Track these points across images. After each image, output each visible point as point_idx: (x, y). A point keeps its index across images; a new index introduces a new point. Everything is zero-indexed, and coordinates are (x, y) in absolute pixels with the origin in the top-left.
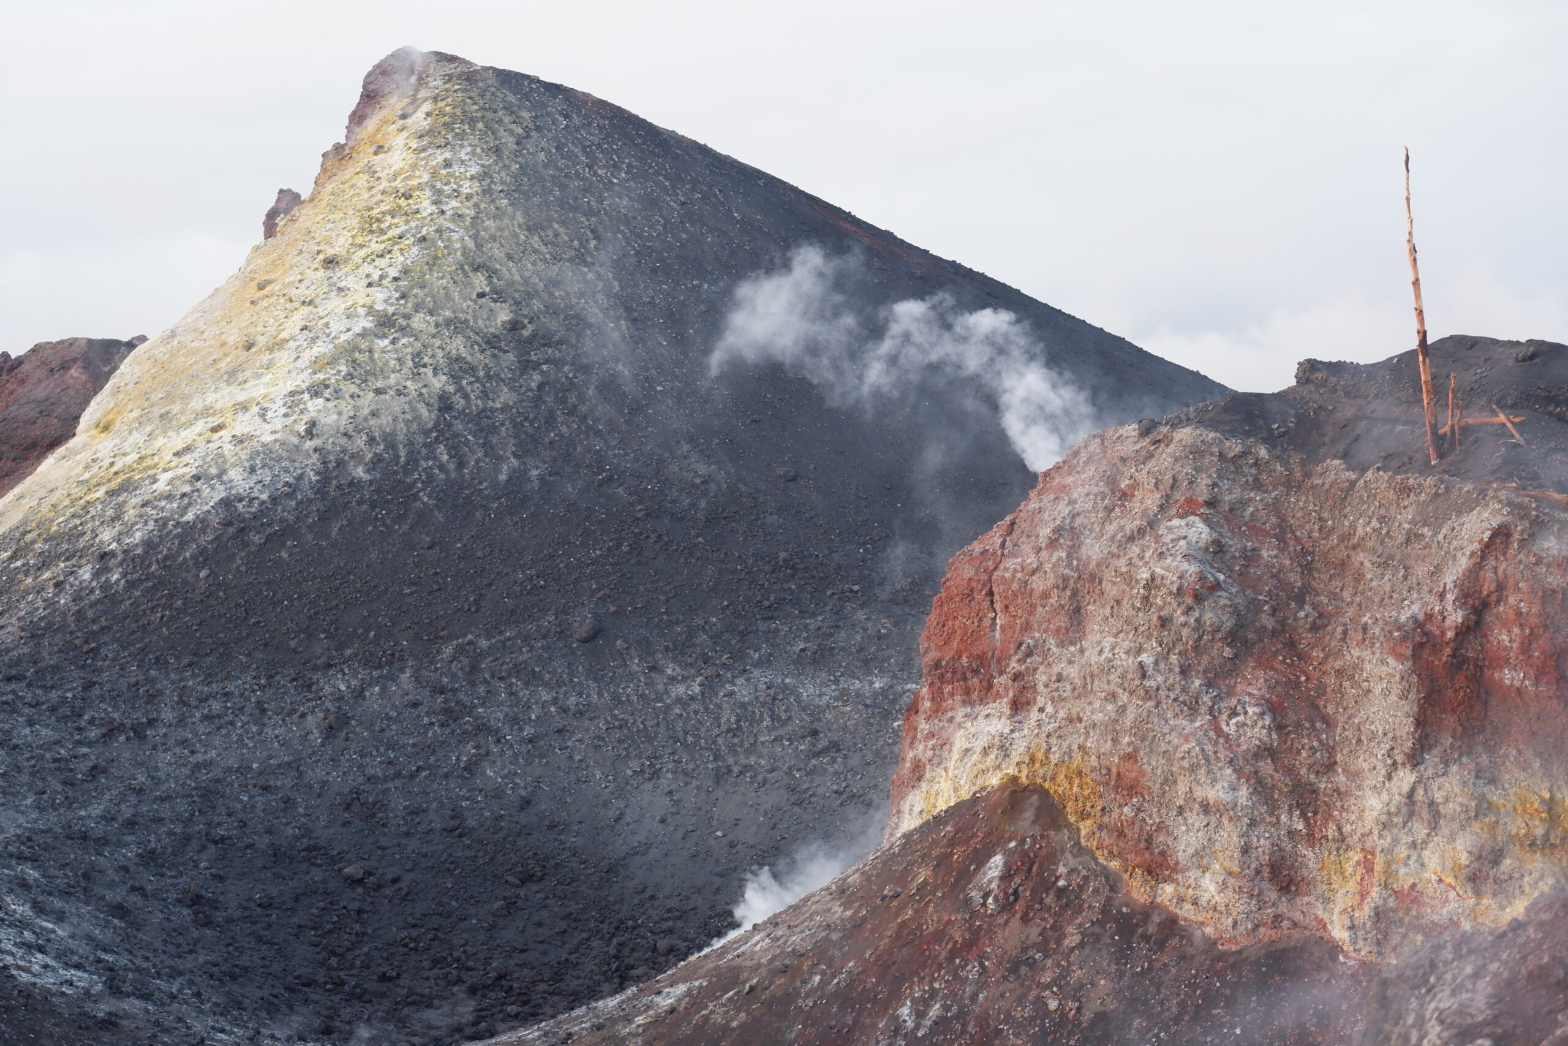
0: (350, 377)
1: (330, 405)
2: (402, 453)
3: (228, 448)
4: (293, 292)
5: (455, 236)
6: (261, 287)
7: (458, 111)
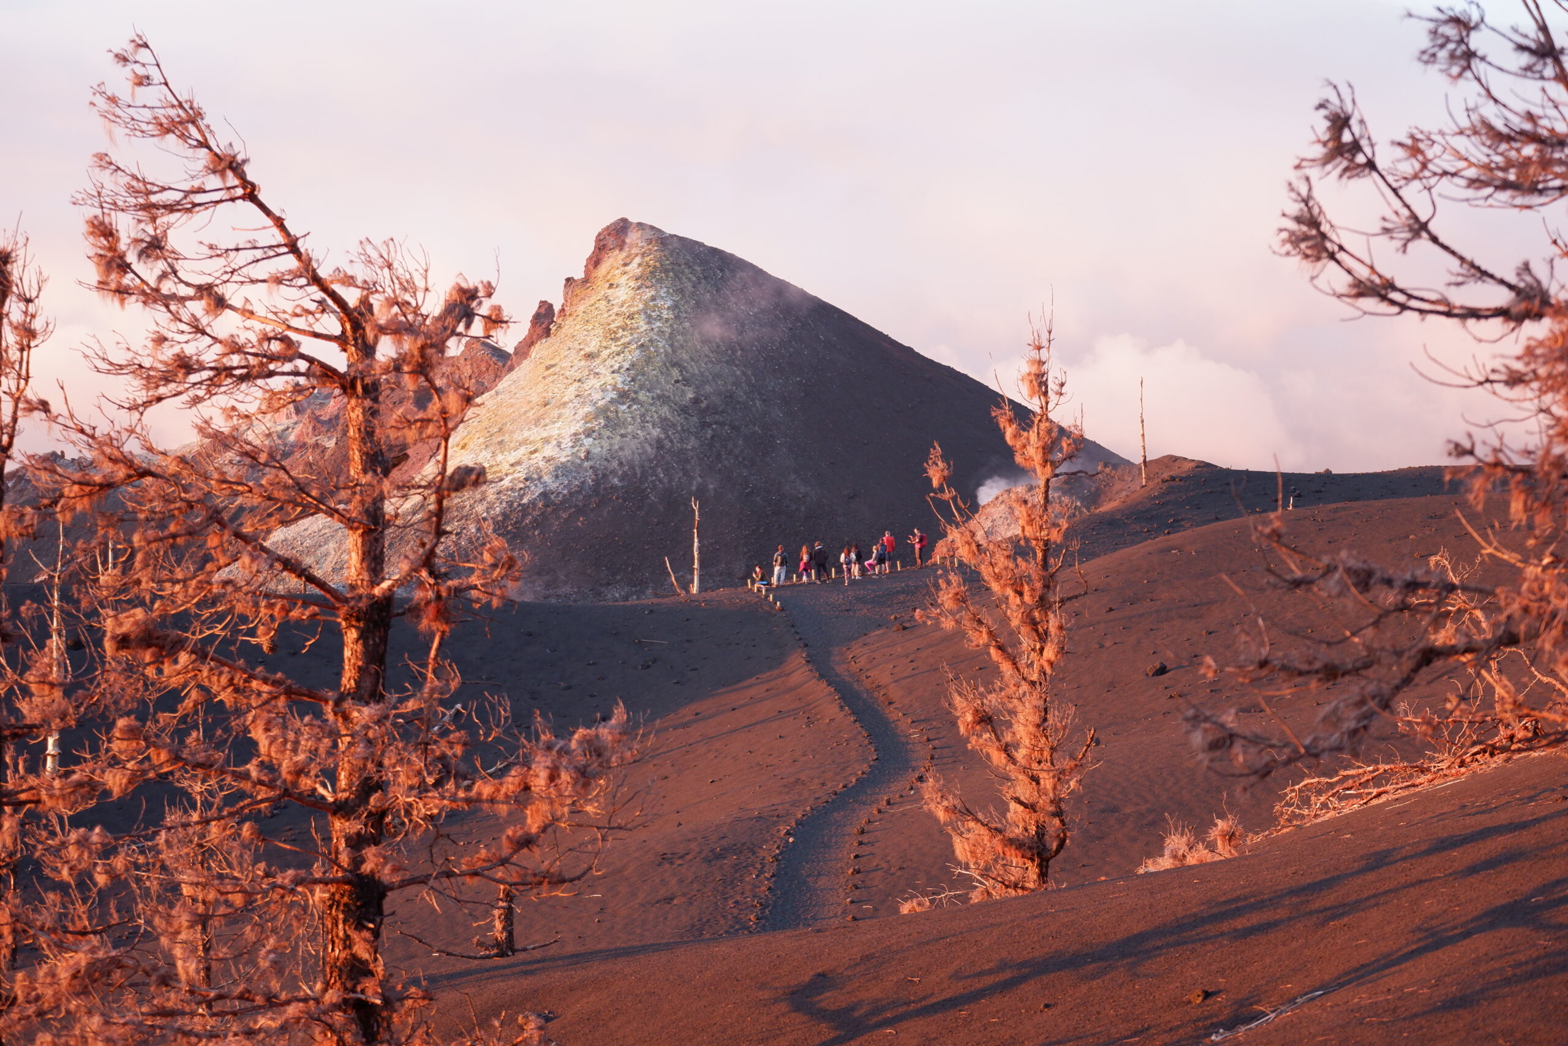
0: (606, 426)
1: (596, 442)
2: (638, 472)
3: (542, 464)
4: (568, 373)
5: (660, 345)
6: (548, 368)
7: (658, 264)
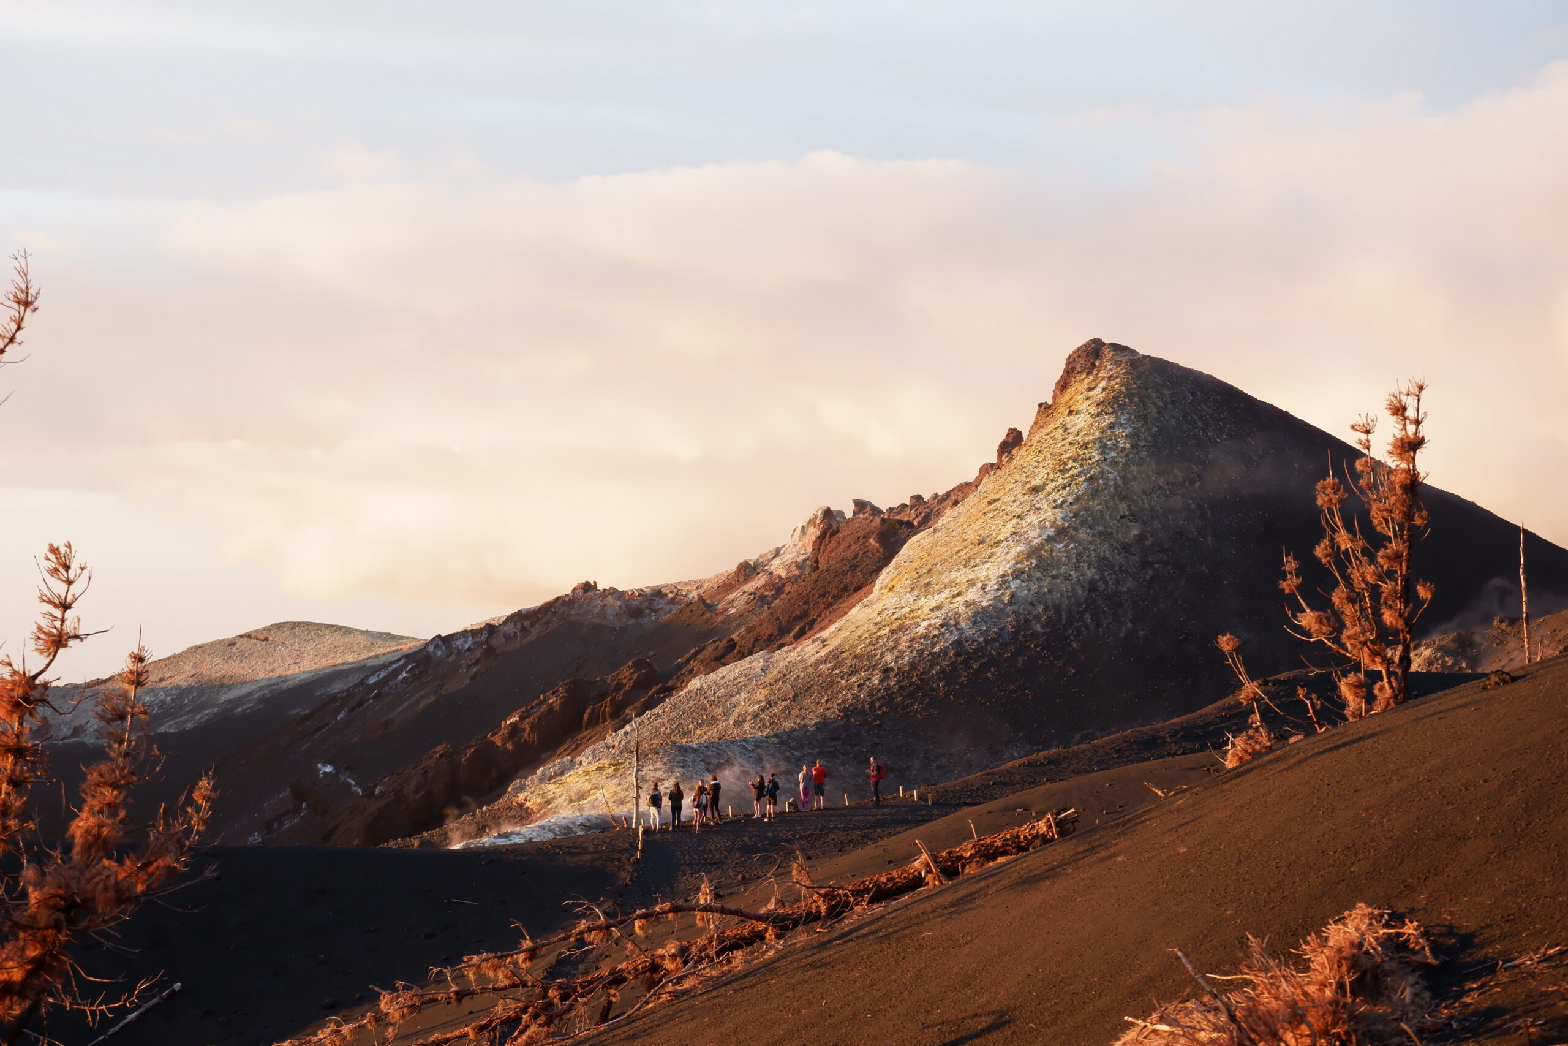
0: (1037, 566)
1: (1023, 584)
2: (1064, 617)
3: (962, 609)
4: (1009, 509)
5: (1111, 476)
6: (990, 503)
7: (1123, 388)
